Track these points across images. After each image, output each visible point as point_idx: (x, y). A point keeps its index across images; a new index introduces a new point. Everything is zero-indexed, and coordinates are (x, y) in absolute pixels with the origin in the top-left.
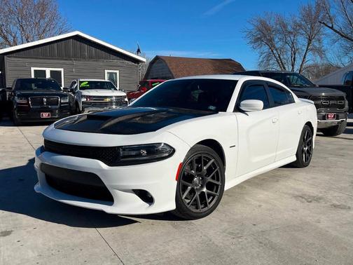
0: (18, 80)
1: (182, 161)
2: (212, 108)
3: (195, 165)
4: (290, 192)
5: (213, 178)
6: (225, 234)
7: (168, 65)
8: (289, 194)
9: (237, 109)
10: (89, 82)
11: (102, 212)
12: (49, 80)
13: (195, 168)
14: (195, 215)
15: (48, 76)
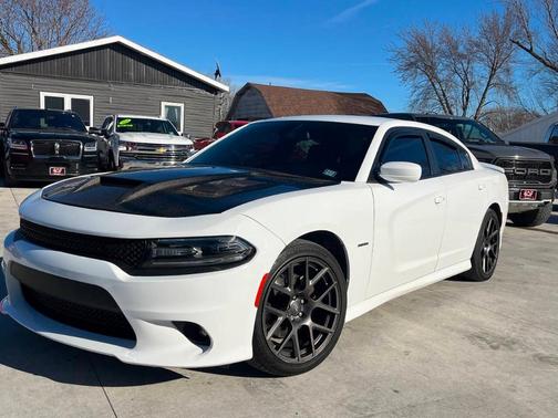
0: (15, 111)
1: (268, 271)
2: (330, 173)
3: (294, 277)
4: (460, 326)
5: (325, 301)
6: (341, 409)
7: (266, 98)
8: (459, 331)
9: (375, 177)
10: (133, 121)
11: (113, 360)
12: (68, 114)
13: (293, 282)
14: (289, 367)
15: (68, 106)
